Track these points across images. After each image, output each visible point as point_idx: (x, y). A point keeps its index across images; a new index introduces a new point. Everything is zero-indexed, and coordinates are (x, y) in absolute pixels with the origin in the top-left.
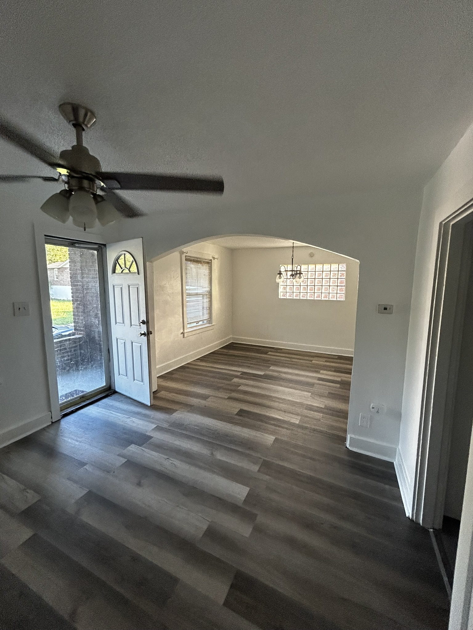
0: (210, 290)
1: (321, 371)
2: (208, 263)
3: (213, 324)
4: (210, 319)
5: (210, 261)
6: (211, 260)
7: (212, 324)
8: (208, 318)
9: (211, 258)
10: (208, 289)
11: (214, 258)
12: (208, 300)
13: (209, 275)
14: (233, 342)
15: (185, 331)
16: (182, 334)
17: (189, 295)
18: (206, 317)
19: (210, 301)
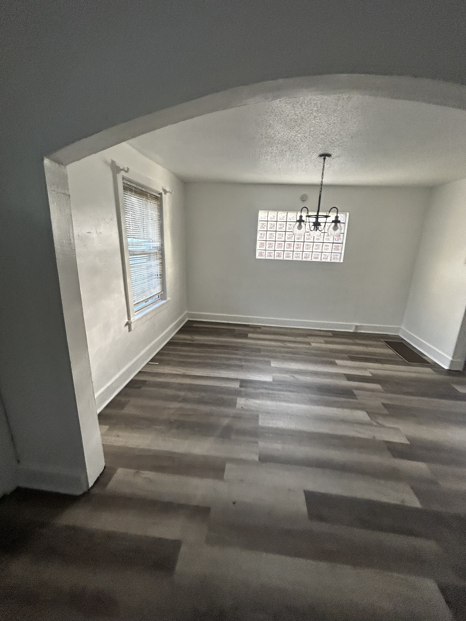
0: (162, 245)
1: (338, 362)
2: (156, 198)
3: (168, 299)
4: (163, 292)
5: (159, 196)
6: (160, 194)
7: (165, 299)
8: (160, 291)
9: (161, 191)
10: (158, 244)
11: (165, 192)
12: (158, 262)
13: (159, 220)
14: (189, 319)
15: (131, 319)
16: (127, 327)
17: (133, 254)
18: (158, 289)
19: (161, 263)
